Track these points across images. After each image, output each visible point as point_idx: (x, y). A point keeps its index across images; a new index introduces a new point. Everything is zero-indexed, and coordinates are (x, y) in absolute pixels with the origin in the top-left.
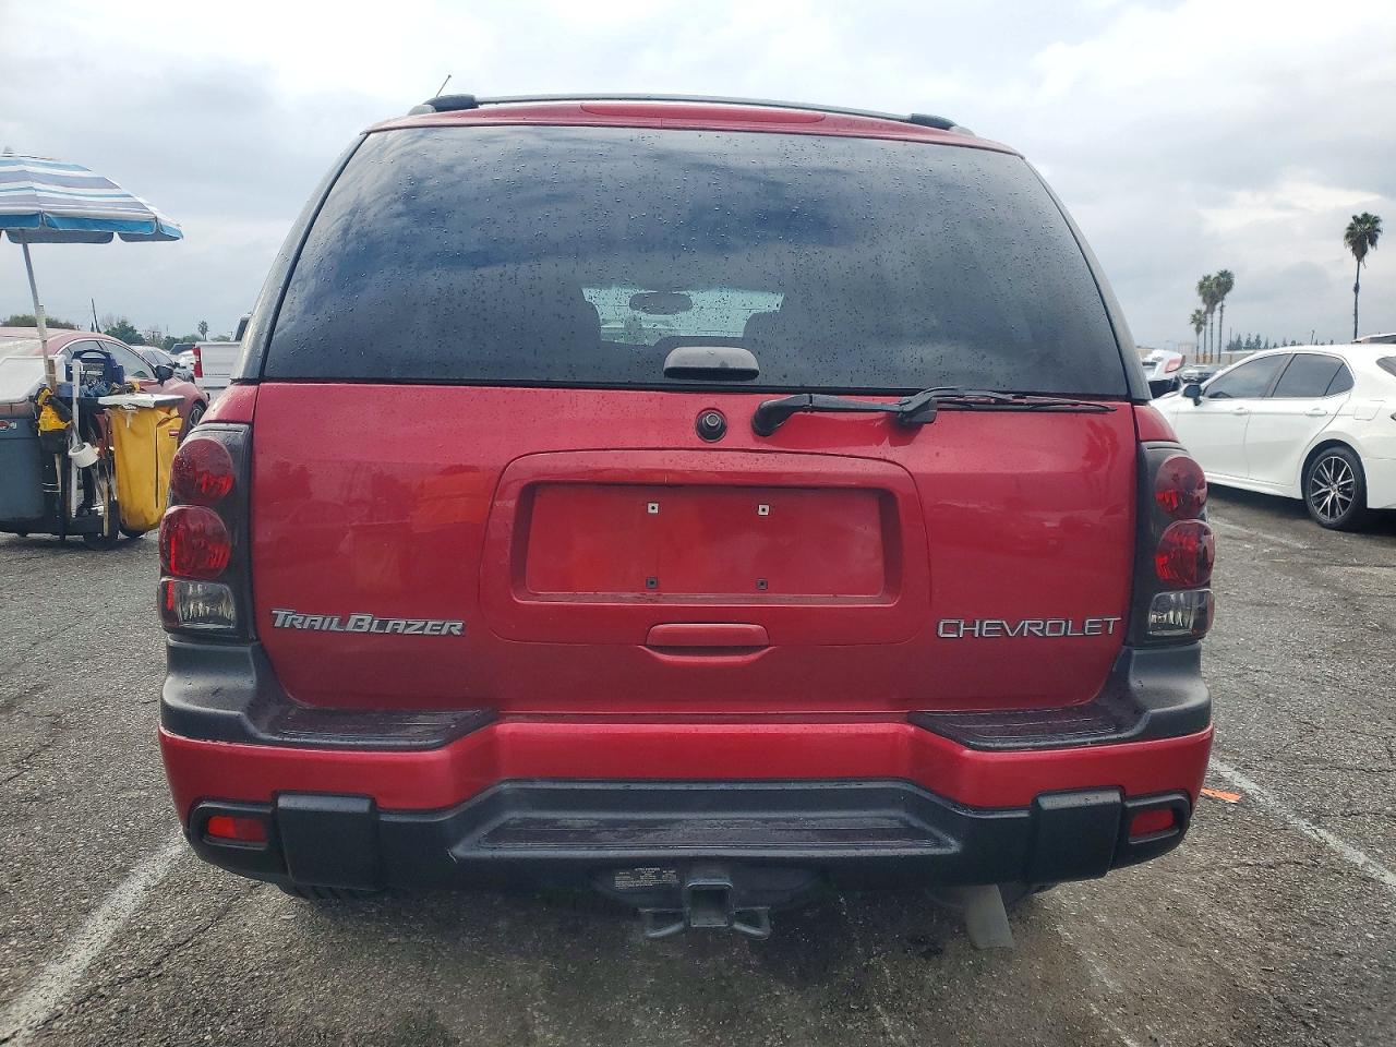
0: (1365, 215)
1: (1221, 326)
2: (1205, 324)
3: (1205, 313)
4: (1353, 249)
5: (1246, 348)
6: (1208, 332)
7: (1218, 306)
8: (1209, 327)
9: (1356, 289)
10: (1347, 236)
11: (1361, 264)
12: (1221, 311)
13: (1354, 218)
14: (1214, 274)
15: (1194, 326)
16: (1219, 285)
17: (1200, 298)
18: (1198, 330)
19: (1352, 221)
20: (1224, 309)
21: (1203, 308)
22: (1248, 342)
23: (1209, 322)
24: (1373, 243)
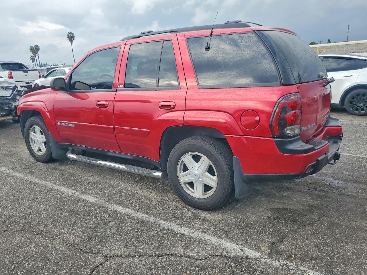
0: (70, 32)
1: (39, 60)
2: (34, 60)
3: (34, 57)
4: (70, 41)
5: (44, 66)
6: (36, 62)
7: (37, 55)
8: (35, 61)
9: (72, 51)
10: (68, 37)
11: (72, 45)
12: (38, 56)
13: (68, 32)
14: (33, 46)
15: (31, 60)
16: (35, 49)
17: (31, 52)
18: (33, 62)
19: (68, 33)
20: (39, 55)
21: (33, 55)
22: (44, 64)
23: (35, 59)
24: (74, 39)
